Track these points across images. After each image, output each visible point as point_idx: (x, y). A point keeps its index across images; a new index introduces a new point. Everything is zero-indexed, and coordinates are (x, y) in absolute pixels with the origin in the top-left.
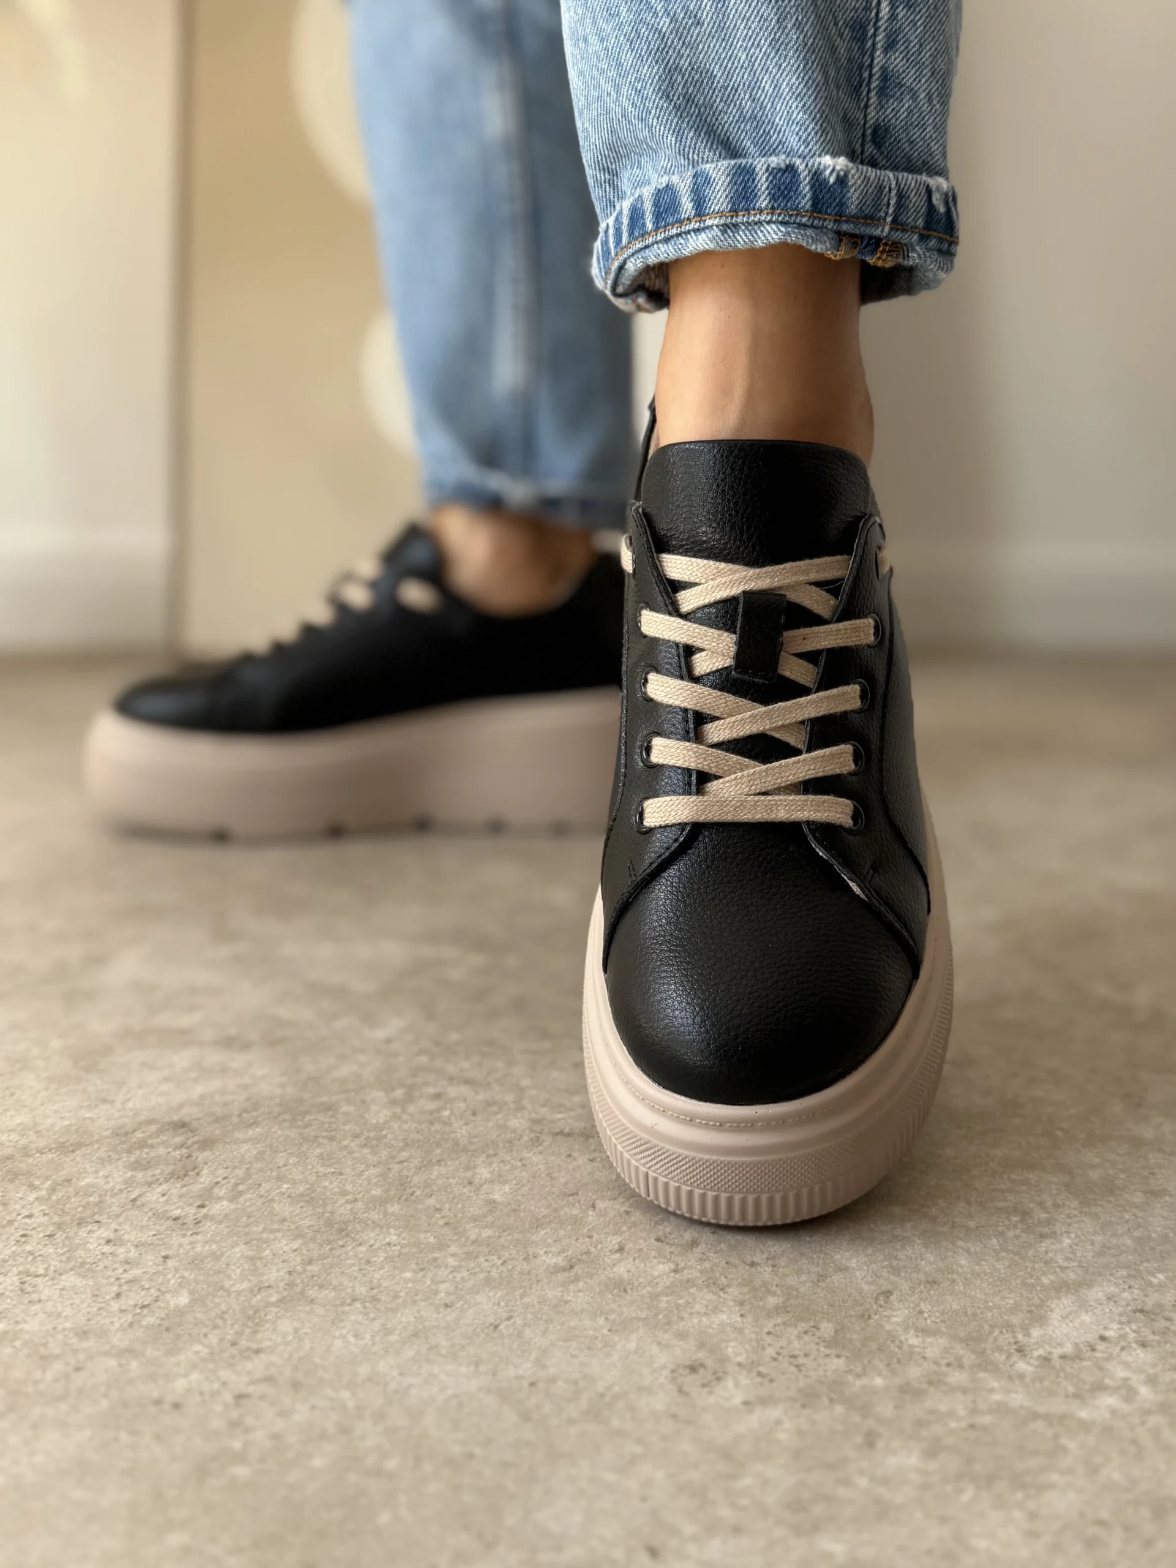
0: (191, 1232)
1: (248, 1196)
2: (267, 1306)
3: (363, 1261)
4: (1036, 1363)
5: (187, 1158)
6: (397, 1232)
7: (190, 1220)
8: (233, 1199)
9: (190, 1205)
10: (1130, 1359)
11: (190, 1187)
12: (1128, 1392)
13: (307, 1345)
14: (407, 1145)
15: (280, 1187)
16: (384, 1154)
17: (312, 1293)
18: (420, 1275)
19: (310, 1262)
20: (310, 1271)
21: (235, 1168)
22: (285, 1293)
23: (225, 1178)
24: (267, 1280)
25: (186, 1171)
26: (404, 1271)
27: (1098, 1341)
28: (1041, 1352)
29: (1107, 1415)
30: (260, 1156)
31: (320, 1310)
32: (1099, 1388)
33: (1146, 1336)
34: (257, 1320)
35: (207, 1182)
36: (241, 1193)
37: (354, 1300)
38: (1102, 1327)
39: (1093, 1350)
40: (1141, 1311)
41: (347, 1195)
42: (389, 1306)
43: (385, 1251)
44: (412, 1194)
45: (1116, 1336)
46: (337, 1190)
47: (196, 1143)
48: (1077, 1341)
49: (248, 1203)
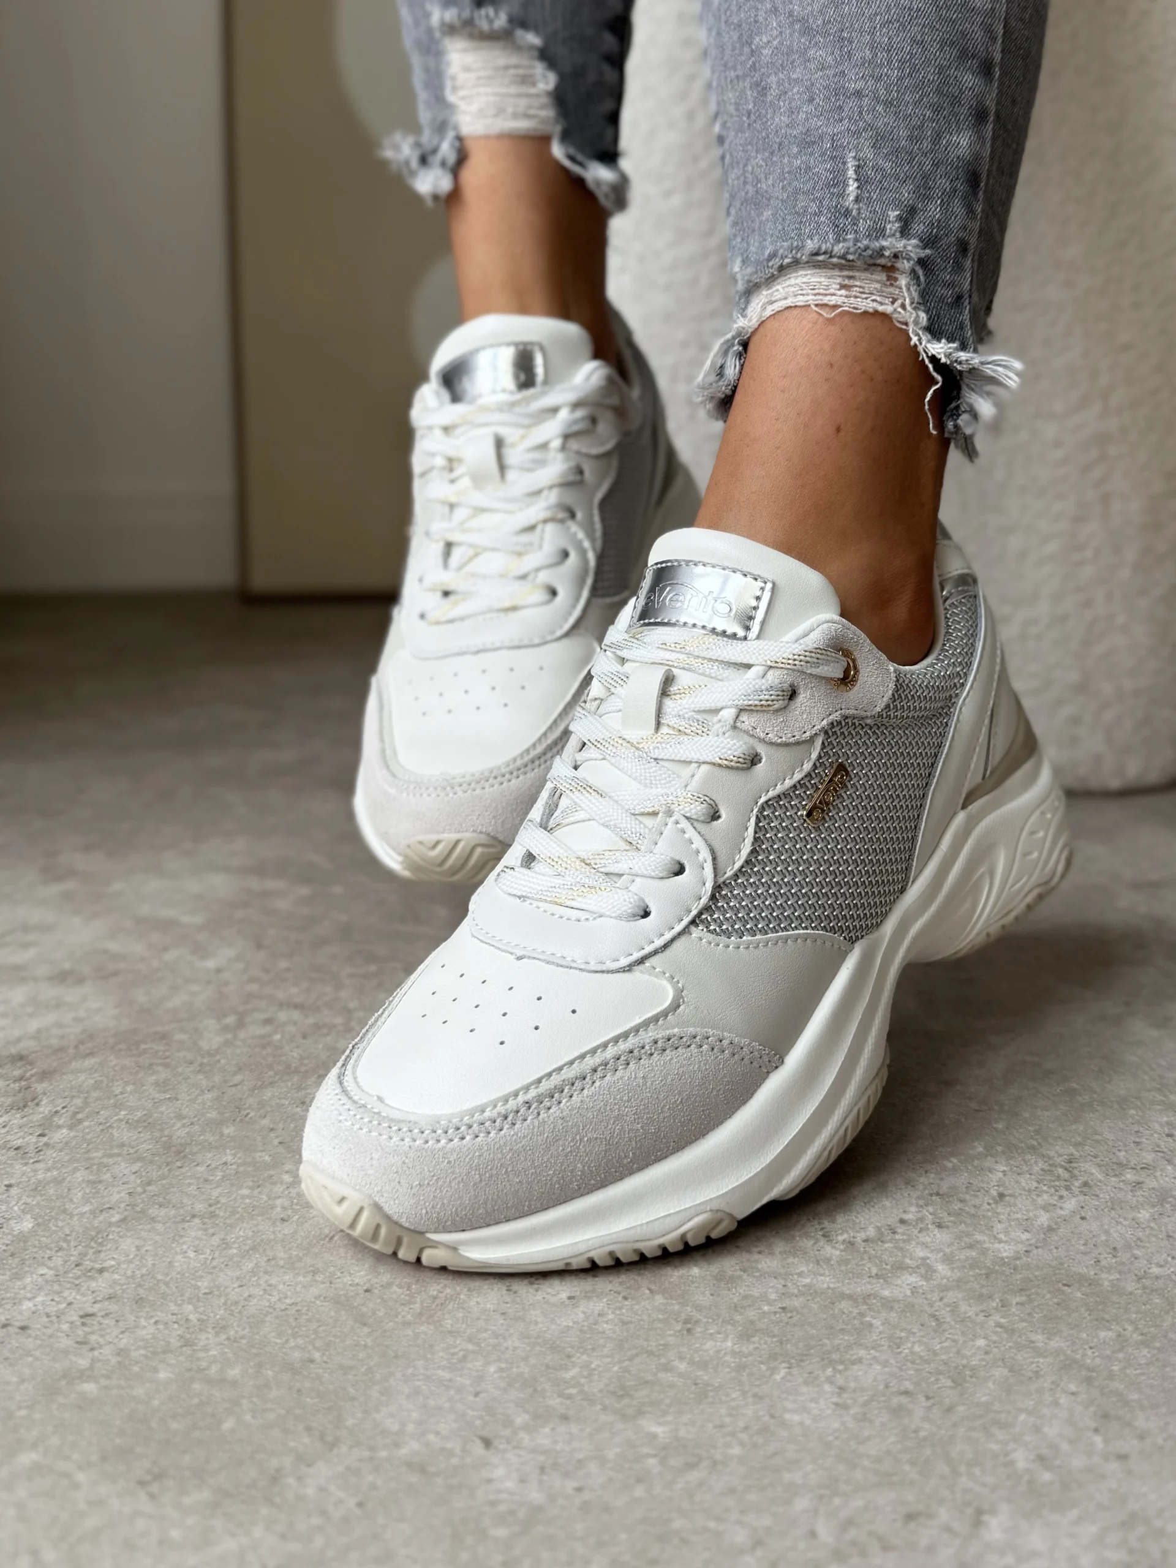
0: (32, 1161)
1: (86, 1124)
2: (109, 1226)
3: (202, 1180)
4: (842, 1247)
5: (26, 1089)
6: (233, 1152)
7: (32, 1147)
8: (71, 1127)
9: (31, 1134)
10: (928, 1239)
11: (31, 1117)
12: (928, 1272)
13: (150, 1261)
14: (240, 1069)
15: (118, 1114)
16: (217, 1079)
17: (153, 1211)
18: (256, 1192)
19: (149, 1184)
20: (150, 1191)
21: (73, 1097)
22: (126, 1213)
23: (63, 1108)
24: (108, 1202)
25: (25, 1102)
26: (241, 1187)
27: (899, 1225)
28: (845, 1236)
29: (908, 1293)
30: (97, 1086)
31: (159, 1227)
32: (900, 1267)
33: (941, 1218)
34: (100, 1240)
35: (46, 1112)
36: (80, 1121)
37: (194, 1216)
38: (901, 1211)
39: (894, 1233)
40: (938, 1194)
41: (184, 1118)
42: (228, 1221)
43: (222, 1171)
44: (246, 1116)
45: (915, 1218)
46: (172, 1115)
47: (32, 1076)
48: (879, 1225)
49: (87, 1130)
